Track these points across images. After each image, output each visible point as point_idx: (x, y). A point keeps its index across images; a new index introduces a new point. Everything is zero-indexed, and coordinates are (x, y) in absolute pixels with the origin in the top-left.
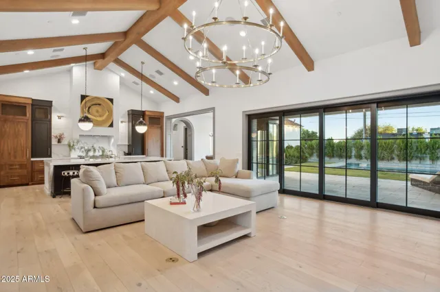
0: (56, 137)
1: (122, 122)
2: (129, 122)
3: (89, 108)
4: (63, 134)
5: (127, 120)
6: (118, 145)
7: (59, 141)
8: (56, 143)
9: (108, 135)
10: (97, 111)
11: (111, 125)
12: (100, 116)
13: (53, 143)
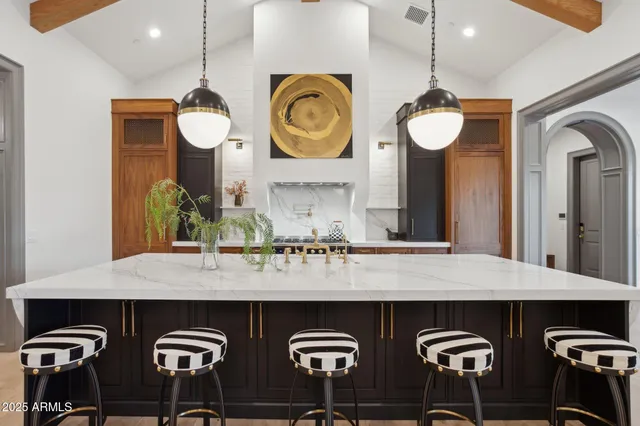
0: (232, 192)
1: (381, 145)
2: (400, 144)
3: (290, 107)
4: (244, 184)
5: (396, 140)
6: (368, 210)
7: (238, 202)
8: (232, 206)
9: (341, 181)
10: (311, 115)
11: (347, 152)
12: (318, 128)
13: (225, 205)
